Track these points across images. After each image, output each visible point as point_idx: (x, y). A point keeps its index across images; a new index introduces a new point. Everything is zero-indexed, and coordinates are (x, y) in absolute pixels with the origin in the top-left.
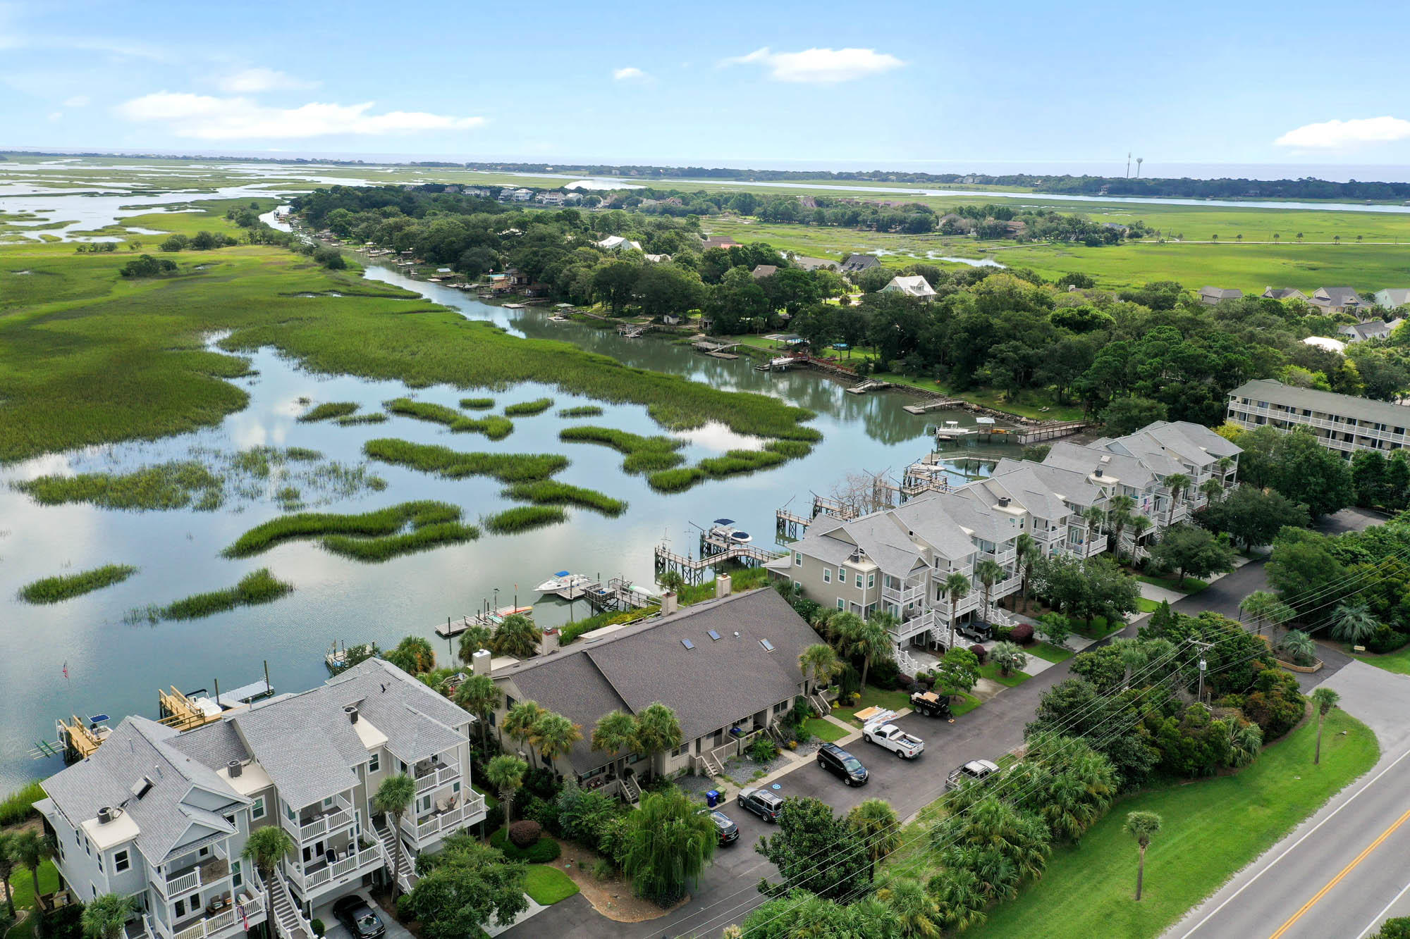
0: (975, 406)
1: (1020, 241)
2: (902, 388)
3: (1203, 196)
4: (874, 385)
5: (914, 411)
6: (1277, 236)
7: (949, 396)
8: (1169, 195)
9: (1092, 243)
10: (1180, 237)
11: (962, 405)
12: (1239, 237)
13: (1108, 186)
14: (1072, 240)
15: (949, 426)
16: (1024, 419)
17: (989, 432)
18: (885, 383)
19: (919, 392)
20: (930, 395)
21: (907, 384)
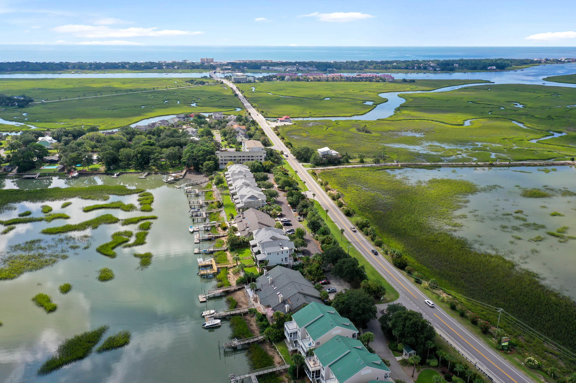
0: (154, 172)
5: (143, 178)
12: (66, 97)
15: (169, 178)
16: (170, 172)
17: (175, 177)
19: (131, 173)
20: (135, 173)
21: (123, 172)
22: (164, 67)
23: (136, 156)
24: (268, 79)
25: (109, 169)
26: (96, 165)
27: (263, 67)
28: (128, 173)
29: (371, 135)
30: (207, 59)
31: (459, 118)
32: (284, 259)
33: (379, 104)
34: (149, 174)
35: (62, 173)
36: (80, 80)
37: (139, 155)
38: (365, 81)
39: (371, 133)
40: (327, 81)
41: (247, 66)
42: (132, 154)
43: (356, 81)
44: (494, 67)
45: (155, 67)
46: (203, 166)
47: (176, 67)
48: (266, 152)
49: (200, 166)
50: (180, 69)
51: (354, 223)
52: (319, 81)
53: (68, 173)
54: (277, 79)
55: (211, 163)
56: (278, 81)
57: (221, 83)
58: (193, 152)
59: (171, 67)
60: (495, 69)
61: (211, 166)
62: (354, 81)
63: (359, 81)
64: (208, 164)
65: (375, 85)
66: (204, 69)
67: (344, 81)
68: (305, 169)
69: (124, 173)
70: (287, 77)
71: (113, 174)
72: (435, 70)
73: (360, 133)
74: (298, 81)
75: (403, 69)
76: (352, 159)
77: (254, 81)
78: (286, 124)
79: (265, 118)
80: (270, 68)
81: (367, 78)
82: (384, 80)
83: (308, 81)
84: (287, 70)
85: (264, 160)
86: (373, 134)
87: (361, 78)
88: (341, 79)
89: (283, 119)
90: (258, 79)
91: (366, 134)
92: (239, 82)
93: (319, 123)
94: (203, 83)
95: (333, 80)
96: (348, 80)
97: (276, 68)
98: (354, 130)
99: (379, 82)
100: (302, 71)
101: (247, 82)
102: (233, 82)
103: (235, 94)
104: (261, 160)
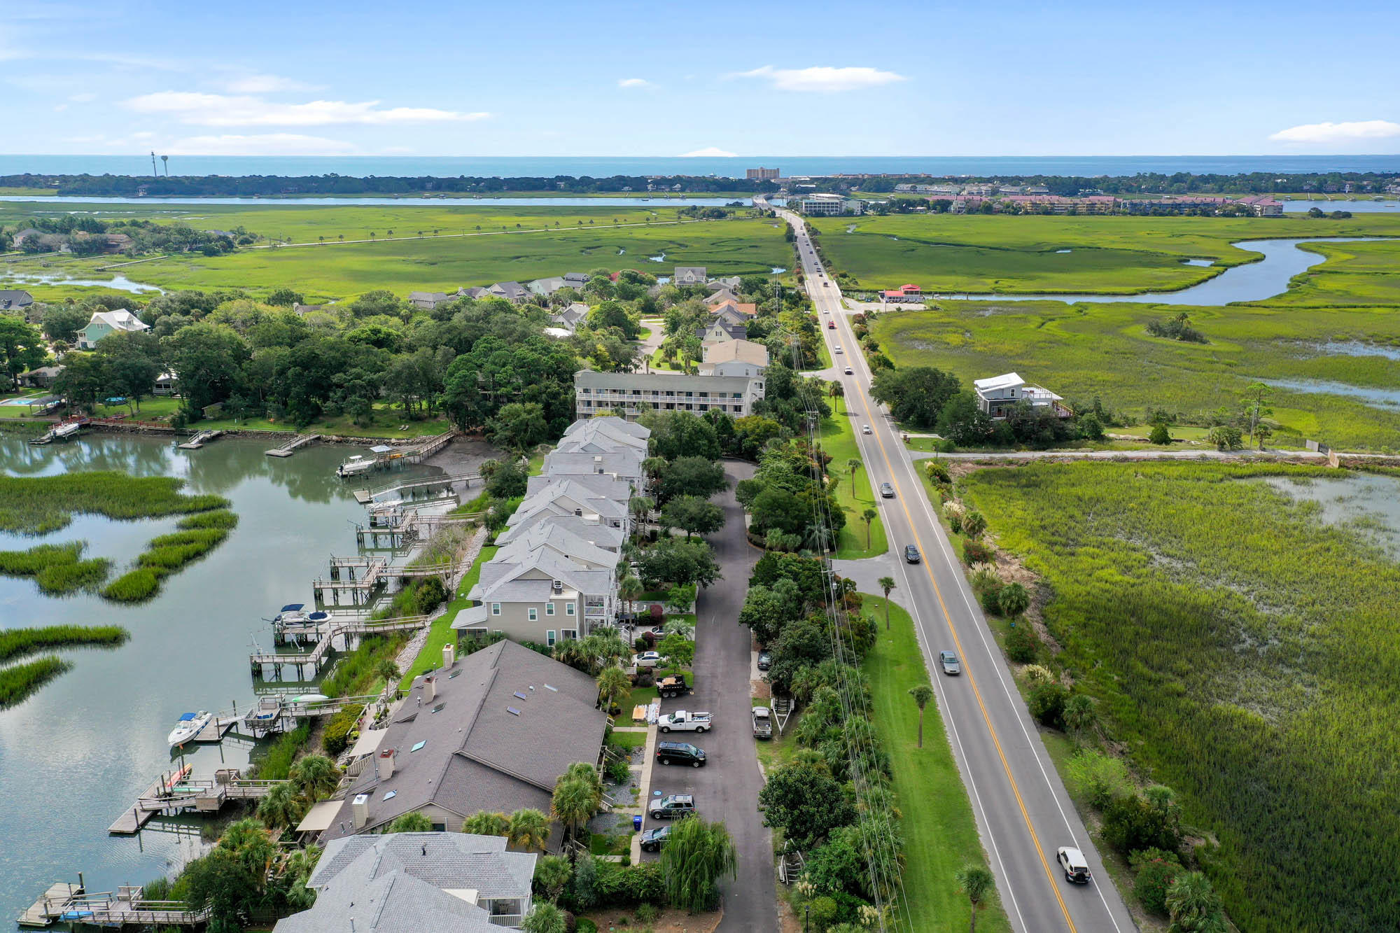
0: (335, 438)
1: (130, 256)
2: (236, 433)
3: (247, 194)
4: (208, 436)
5: (283, 455)
6: (373, 234)
7: (298, 432)
8: (212, 194)
9: (211, 253)
10: (289, 240)
11: (319, 439)
12: (341, 237)
13: (146, 186)
14: (186, 251)
15: (353, 461)
16: (393, 441)
17: (388, 459)
18: (216, 432)
19: (262, 434)
22: (649, 187)
23: (285, 372)
24: (901, 207)
27: (902, 186)
29: (1205, 347)
30: (763, 171)
37: (292, 372)
38: (1189, 215)
39: (1203, 342)
40: (1073, 213)
41: (859, 185)
42: (277, 366)
43: (1161, 215)
45: (626, 185)
47: (678, 186)
48: (766, 376)
50: (685, 190)
52: (1048, 213)
54: (929, 208)
56: (930, 214)
57: (769, 216)
59: (666, 186)
61: (524, 423)
62: (1155, 214)
63: (1171, 214)
64: (516, 414)
65: (1219, 224)
66: (746, 191)
67: (1124, 214)
68: (908, 456)
70: (955, 204)
71: (191, 437)
73: (1161, 340)
74: (987, 213)
75: (1307, 191)
76: (1117, 425)
77: (863, 214)
78: (905, 307)
79: (846, 292)
80: (920, 187)
81: (1196, 205)
82: (1250, 213)
83: (1015, 212)
84: (965, 193)
85: (746, 412)
86: (1214, 345)
87: (1178, 206)
88: (1116, 209)
89: (900, 293)
90: (873, 207)
91: (1186, 344)
92: (819, 214)
93: (1020, 306)
94: (719, 214)
95: (1092, 210)
96: (1136, 210)
97: (935, 188)
98: (1140, 331)
99: (1234, 216)
100: (1005, 194)
101: (842, 215)
102: (802, 215)
103: (791, 237)
104: (738, 409)
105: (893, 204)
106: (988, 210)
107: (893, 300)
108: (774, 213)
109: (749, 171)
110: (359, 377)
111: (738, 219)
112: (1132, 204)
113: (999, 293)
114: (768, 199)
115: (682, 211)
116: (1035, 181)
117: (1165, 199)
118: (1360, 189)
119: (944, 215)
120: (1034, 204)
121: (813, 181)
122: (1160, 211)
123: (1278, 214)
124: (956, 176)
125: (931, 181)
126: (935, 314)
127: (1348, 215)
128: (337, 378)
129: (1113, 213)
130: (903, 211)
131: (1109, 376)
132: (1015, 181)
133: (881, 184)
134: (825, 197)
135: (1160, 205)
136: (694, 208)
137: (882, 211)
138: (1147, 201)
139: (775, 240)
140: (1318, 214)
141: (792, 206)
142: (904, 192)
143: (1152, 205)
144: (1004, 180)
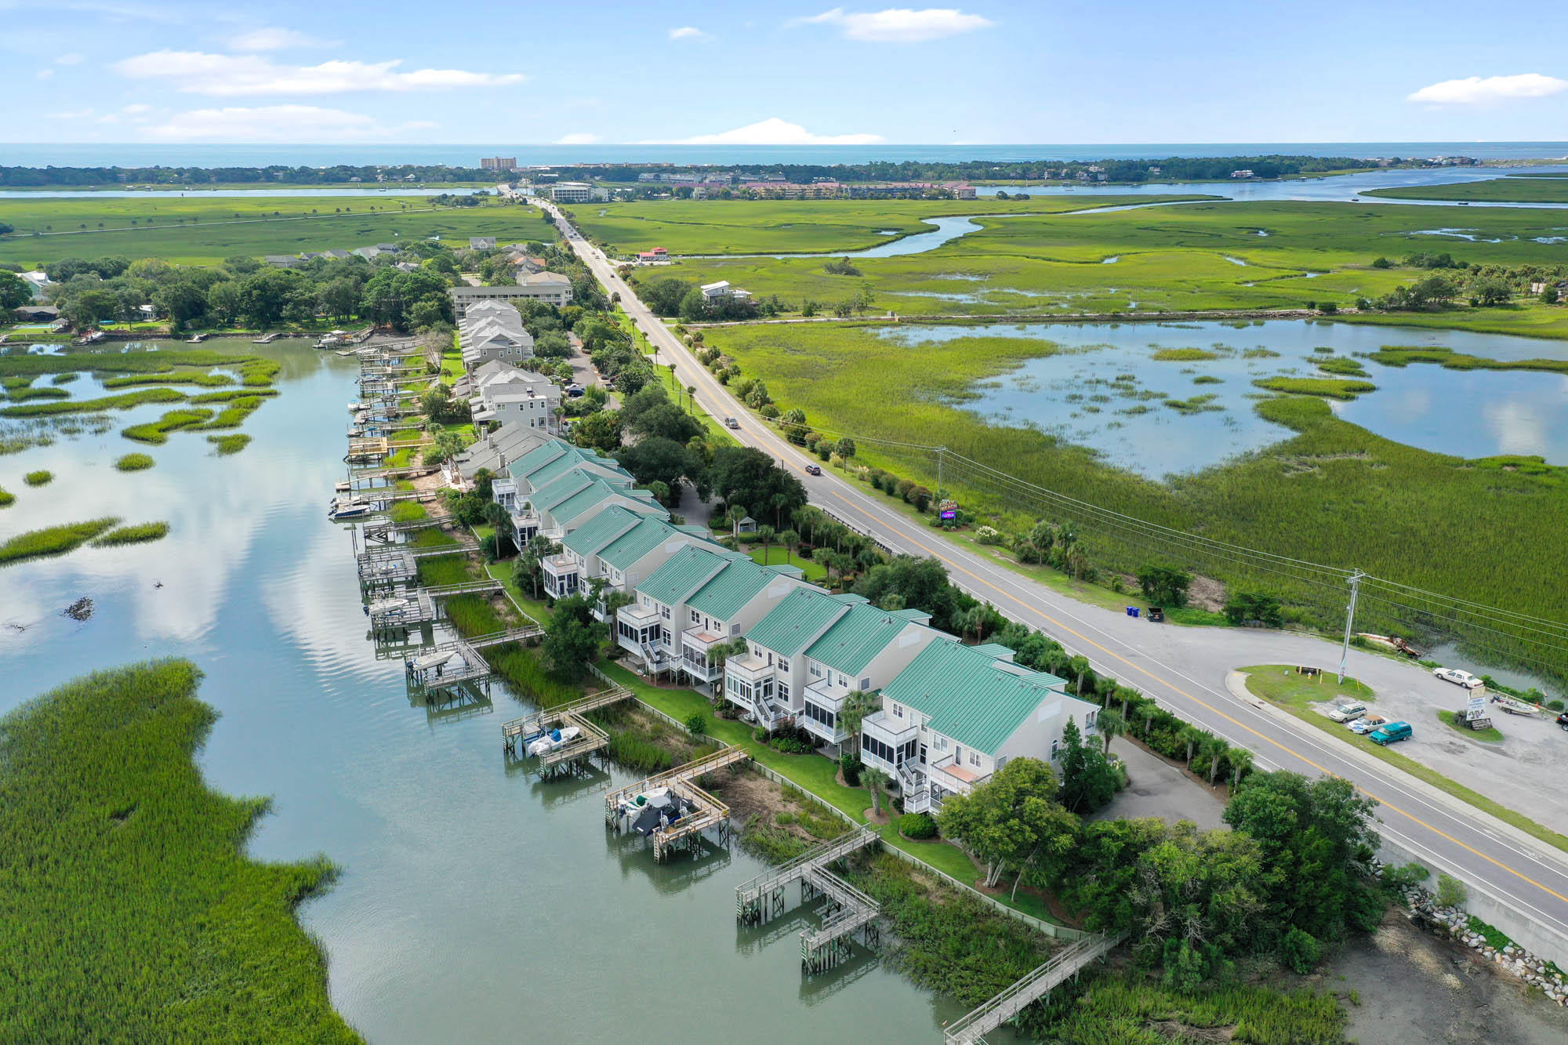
0: (292, 334)
4: (201, 336)
5: (265, 342)
18: (204, 334)
19: (237, 335)
20: (247, 335)
21: (217, 332)
22: (380, 177)
23: (250, 294)
24: (646, 194)
25: (181, 327)
26: (150, 323)
27: (645, 175)
28: (229, 335)
29: (861, 278)
30: (498, 161)
31: (1096, 251)
32: (536, 423)
33: (912, 234)
34: (279, 336)
35: (63, 335)
36: (144, 202)
37: (255, 292)
38: (900, 199)
39: (859, 275)
40: (802, 198)
41: (603, 174)
42: (239, 291)
43: (878, 198)
44: (1249, 173)
45: (354, 176)
46: (410, 313)
47: (411, 176)
48: (571, 289)
49: (404, 314)
50: (422, 180)
51: (735, 393)
52: (779, 198)
53: (80, 336)
54: (672, 195)
55: (431, 306)
56: (674, 200)
57: (521, 203)
58: (388, 285)
59: (396, 175)
60: (1249, 178)
61: (430, 312)
62: (872, 198)
63: (885, 198)
64: (422, 309)
65: (920, 205)
66: (487, 181)
67: (846, 198)
68: (663, 327)
69: (217, 335)
70: (697, 191)
71: (189, 337)
72: (1094, 180)
73: (834, 276)
74: (726, 199)
75: (1013, 178)
76: (787, 311)
77: (610, 201)
78: (655, 263)
79: (609, 256)
80: (664, 176)
81: (906, 190)
82: (949, 196)
83: (751, 198)
84: (707, 181)
85: (563, 305)
86: (866, 277)
87: (890, 191)
88: (839, 194)
89: (651, 254)
90: (619, 194)
91: (848, 277)
92: (569, 201)
93: (741, 262)
94: (471, 202)
95: (818, 195)
96: (856, 195)
97: (678, 177)
98: (822, 272)
99: (937, 199)
100: (745, 182)
101: (590, 202)
102: (552, 202)
103: (549, 219)
104: (558, 304)
105: (638, 191)
106: (727, 196)
107: (646, 259)
108: (525, 201)
109: (483, 160)
110: (302, 295)
111: (491, 206)
112: (852, 189)
113: (730, 254)
114: (513, 188)
115: (432, 200)
116: (773, 170)
117: (882, 186)
118: (1055, 176)
119: (687, 201)
120: (767, 190)
121: (553, 170)
122: (876, 195)
123: (972, 197)
124: (699, 165)
125: (673, 170)
126: (679, 266)
127: (1027, 197)
128: (288, 295)
129: (837, 198)
130: (649, 198)
131: (791, 293)
132: (756, 170)
133: (623, 174)
134: (572, 185)
135: (876, 190)
136: (445, 196)
137: (629, 198)
138: (865, 187)
139: (535, 222)
140: (1004, 197)
141: (539, 194)
142: (648, 181)
143: (869, 189)
144: (745, 169)
